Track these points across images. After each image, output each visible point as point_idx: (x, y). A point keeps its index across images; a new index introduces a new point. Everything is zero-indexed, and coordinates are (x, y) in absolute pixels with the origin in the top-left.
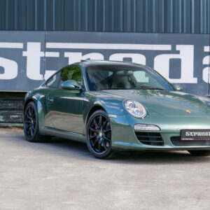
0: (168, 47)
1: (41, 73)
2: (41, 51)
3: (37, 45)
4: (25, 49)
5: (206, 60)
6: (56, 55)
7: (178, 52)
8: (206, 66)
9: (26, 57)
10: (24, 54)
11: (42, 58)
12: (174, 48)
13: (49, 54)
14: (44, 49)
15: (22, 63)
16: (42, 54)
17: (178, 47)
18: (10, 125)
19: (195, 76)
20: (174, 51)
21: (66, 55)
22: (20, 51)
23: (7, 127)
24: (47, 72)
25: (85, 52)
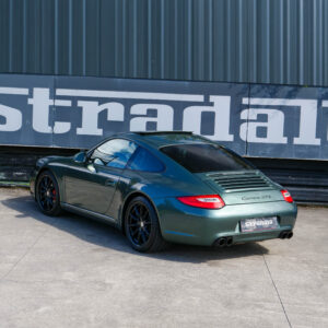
0: (200, 98)
1: (49, 125)
2: (51, 98)
3: (46, 91)
4: (31, 95)
5: (244, 115)
6: (68, 103)
7: (212, 104)
8: (244, 121)
9: (32, 106)
10: (30, 101)
11: (51, 107)
12: (207, 99)
13: (59, 103)
14: (53, 96)
15: (27, 112)
16: (51, 102)
17: (212, 98)
18: (13, 184)
19: (231, 133)
20: (207, 103)
21: (80, 103)
22: (24, 98)
23: (9, 187)
24: (56, 123)
25: (102, 101)
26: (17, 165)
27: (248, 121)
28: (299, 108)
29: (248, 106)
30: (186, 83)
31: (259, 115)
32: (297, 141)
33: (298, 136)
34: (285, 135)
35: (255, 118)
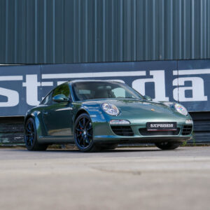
0: (143, 73)
1: (38, 100)
2: (38, 81)
3: (35, 77)
4: (24, 80)
5: (175, 82)
6: (51, 84)
7: (152, 77)
8: (175, 87)
9: (25, 88)
10: (24, 85)
11: (39, 87)
12: (148, 73)
13: (44, 84)
14: (40, 80)
15: (22, 93)
16: (39, 84)
17: (152, 73)
19: (167, 96)
20: (148, 76)
21: (59, 83)
22: (20, 82)
24: (43, 98)
27: (178, 86)
29: (178, 76)
30: (133, 63)
31: (185, 82)
34: (205, 95)
35: (183, 84)
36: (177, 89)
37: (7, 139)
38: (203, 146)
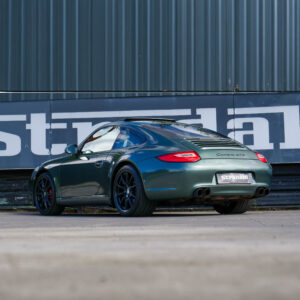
0: (188, 112)
1: (47, 148)
2: (47, 122)
3: (42, 116)
4: (29, 121)
5: (230, 124)
6: (63, 126)
7: (199, 117)
8: (231, 130)
9: (29, 131)
10: (28, 127)
11: (47, 130)
12: (194, 112)
13: (55, 126)
14: (49, 120)
15: (26, 137)
16: (48, 126)
17: (199, 111)
20: (194, 116)
21: (75, 125)
22: (23, 124)
24: (53, 145)
25: (95, 121)
26: (18, 190)
27: (235, 130)
28: (282, 115)
29: (234, 116)
30: (174, 99)
31: (244, 124)
32: (283, 146)
33: (283, 141)
34: (270, 142)
35: (241, 127)
36: (232, 133)
37: (5, 199)
38: (268, 210)
